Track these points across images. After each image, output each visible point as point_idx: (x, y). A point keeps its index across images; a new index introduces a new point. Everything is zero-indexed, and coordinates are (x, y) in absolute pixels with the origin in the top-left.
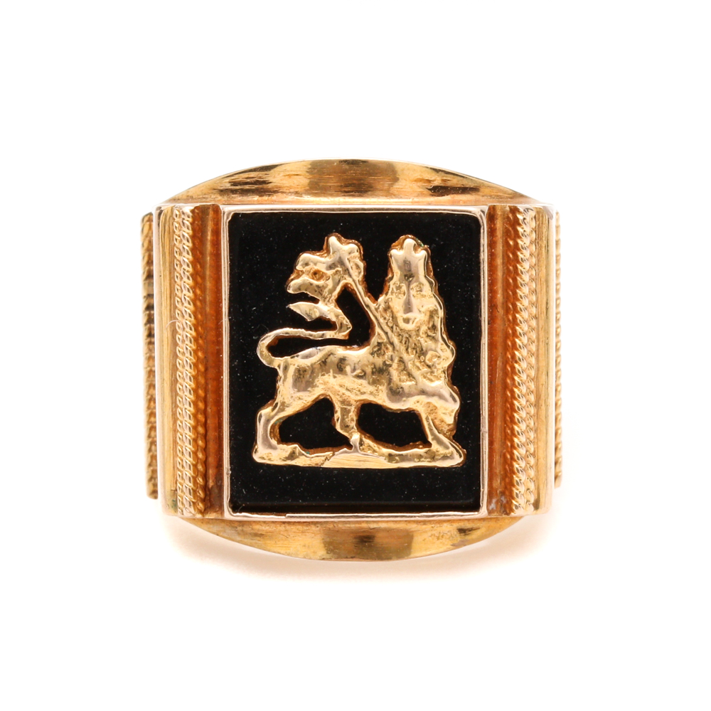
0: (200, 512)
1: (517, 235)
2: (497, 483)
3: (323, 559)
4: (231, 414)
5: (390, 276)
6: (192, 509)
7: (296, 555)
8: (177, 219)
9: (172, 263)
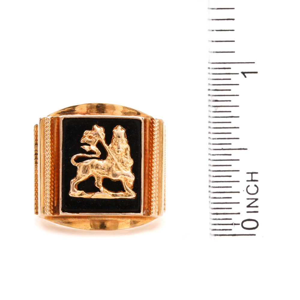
0: (52, 214)
1: (153, 127)
2: (146, 206)
3: (91, 230)
4: (62, 181)
5: (113, 138)
6: (49, 212)
7: (82, 229)
8: (46, 121)
9: (44, 135)
